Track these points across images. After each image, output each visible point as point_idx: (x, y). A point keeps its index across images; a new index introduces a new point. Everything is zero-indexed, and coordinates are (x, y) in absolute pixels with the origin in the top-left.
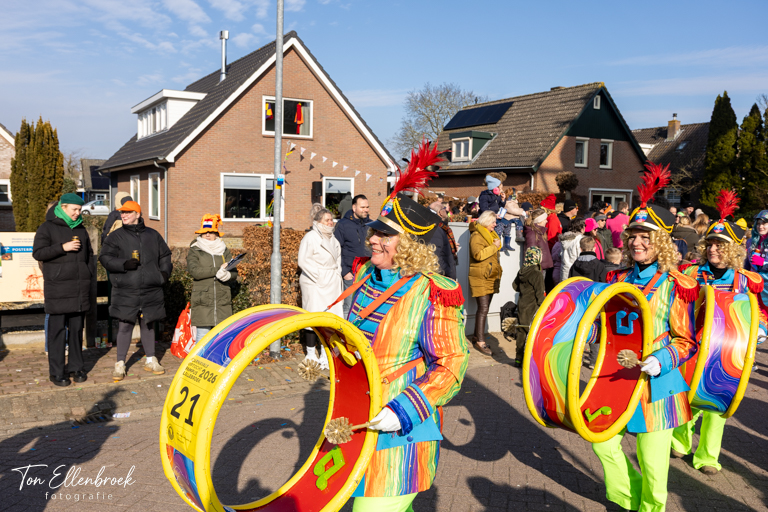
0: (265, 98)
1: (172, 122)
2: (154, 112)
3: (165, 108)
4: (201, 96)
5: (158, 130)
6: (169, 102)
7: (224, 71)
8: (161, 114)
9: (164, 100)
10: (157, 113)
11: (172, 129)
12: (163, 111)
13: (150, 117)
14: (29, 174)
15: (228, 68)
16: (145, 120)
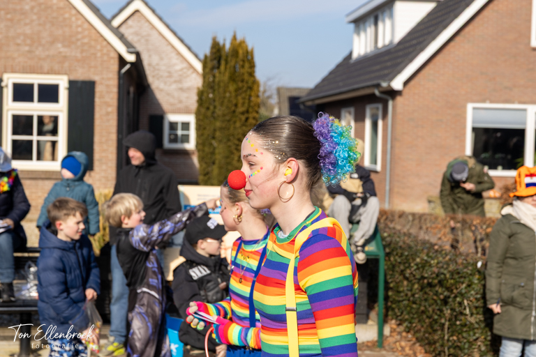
1: (400, 33)
2: (376, 24)
3: (391, 16)
5: (380, 44)
6: (397, 5)
9: (391, 3)
10: (380, 25)
11: (401, 43)
12: (388, 22)
13: (370, 30)
14: (218, 107)
16: (362, 35)
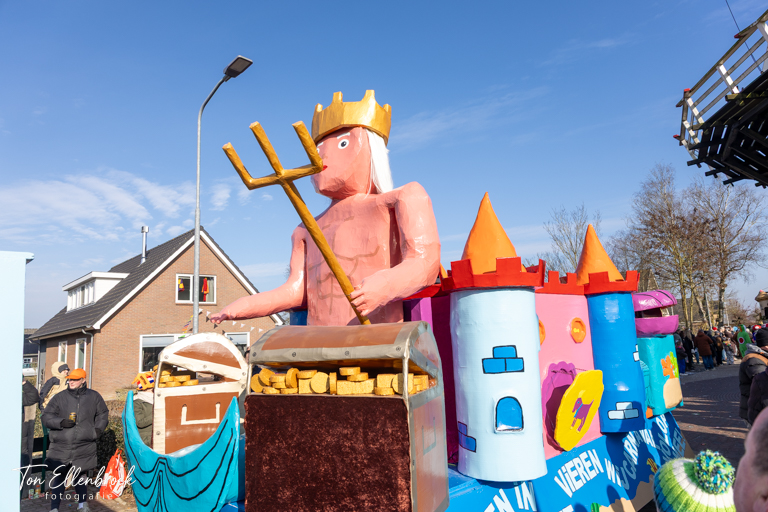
0: (177, 276)
1: (99, 296)
2: (83, 289)
3: (93, 285)
4: (124, 276)
5: (86, 303)
6: (97, 281)
7: (144, 255)
8: (89, 291)
9: (93, 280)
10: (86, 290)
11: (98, 302)
12: (91, 289)
13: (79, 293)
15: (147, 253)
16: (74, 296)
